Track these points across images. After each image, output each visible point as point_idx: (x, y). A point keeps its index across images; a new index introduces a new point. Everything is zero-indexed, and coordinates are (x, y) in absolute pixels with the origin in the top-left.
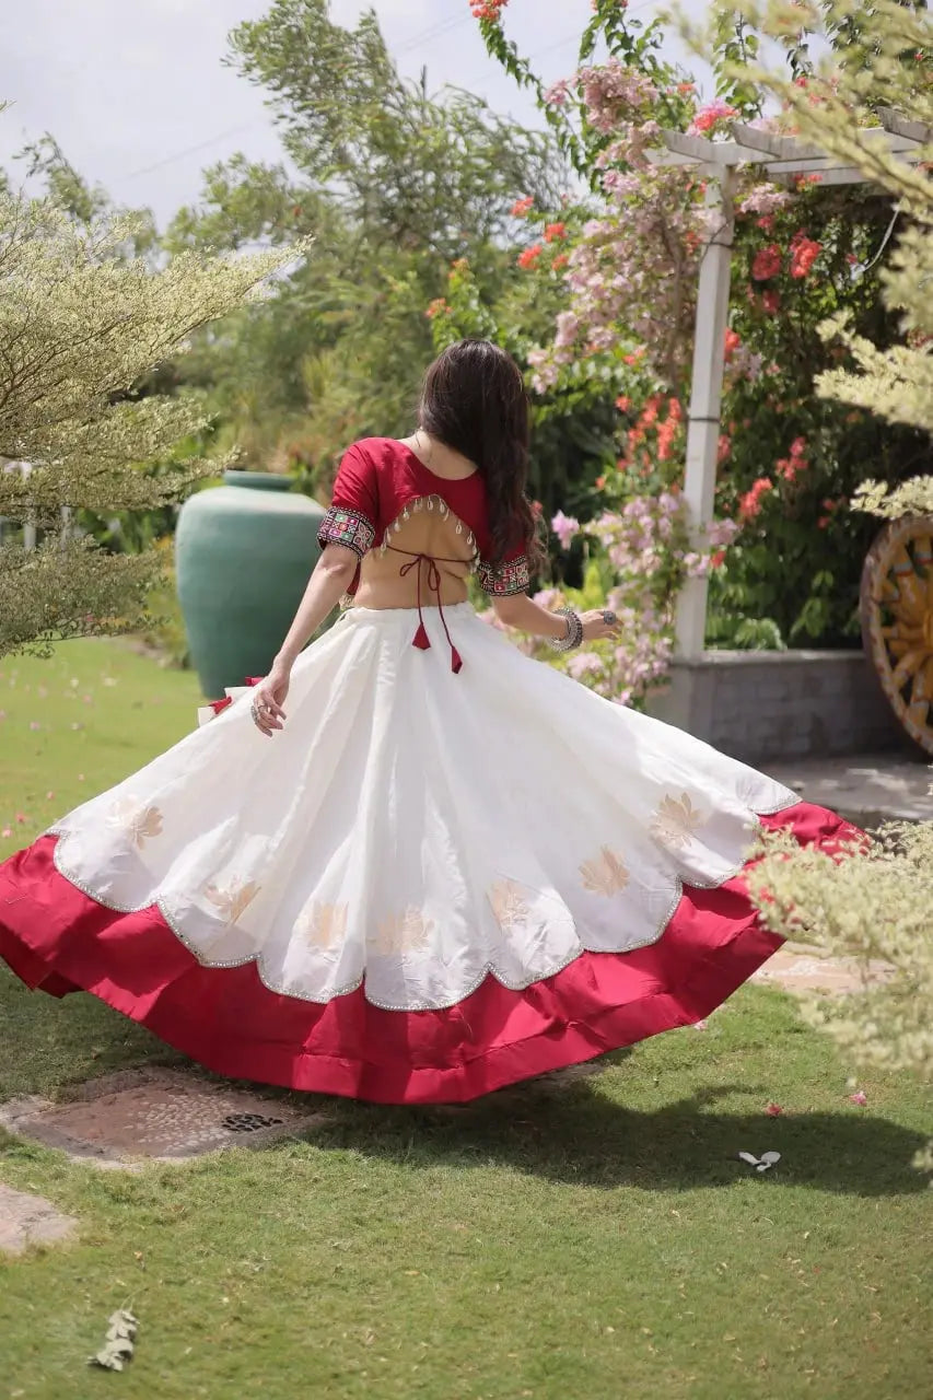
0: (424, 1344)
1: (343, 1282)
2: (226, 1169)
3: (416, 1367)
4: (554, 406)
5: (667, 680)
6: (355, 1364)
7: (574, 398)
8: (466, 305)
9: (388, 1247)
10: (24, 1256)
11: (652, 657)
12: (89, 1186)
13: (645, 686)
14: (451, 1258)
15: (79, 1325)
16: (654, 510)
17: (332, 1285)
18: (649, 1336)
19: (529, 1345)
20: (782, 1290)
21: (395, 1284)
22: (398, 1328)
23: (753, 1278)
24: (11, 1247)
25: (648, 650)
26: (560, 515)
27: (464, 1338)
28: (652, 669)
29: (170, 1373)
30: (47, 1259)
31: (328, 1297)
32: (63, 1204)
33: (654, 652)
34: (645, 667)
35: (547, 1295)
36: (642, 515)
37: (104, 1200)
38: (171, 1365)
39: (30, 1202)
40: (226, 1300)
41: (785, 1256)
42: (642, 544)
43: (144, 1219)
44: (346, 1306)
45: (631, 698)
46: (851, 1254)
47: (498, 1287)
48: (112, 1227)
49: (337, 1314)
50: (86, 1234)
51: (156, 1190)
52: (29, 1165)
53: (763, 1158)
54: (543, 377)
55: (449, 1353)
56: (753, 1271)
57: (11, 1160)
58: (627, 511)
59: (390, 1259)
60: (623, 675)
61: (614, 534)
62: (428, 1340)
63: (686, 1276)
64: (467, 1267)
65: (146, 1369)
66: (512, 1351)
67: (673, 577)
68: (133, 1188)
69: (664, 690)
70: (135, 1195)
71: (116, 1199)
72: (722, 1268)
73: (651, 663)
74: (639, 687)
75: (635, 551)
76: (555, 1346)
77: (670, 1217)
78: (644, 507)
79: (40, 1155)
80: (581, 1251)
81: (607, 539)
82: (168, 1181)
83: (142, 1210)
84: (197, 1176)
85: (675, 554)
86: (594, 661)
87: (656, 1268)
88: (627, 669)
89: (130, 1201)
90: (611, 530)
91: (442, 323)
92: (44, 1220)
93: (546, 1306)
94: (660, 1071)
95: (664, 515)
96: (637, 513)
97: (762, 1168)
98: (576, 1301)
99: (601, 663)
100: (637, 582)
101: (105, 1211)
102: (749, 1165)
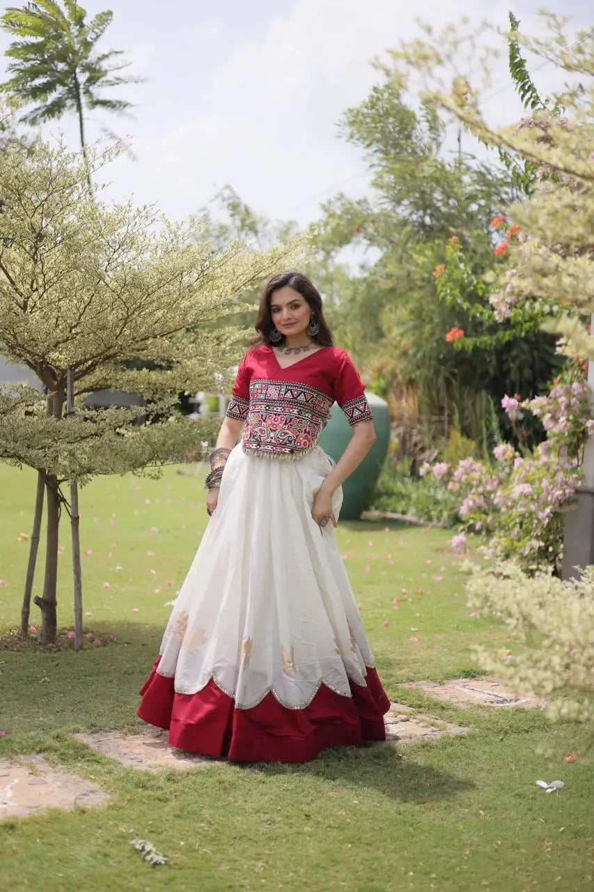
0: (291, 874)
1: (256, 839)
2: (209, 773)
3: (280, 886)
4: (514, 331)
6: (245, 882)
8: (457, 267)
9: (291, 821)
10: (72, 812)
11: (565, 486)
12: (123, 778)
13: (561, 505)
14: (329, 829)
15: (90, 850)
16: (568, 393)
17: (250, 840)
18: (434, 879)
19: (357, 879)
20: (532, 859)
21: (287, 841)
22: (279, 864)
23: (517, 851)
24: (67, 807)
25: (562, 481)
26: (506, 397)
27: (317, 873)
28: (565, 494)
29: (134, 879)
30: (85, 815)
31: (246, 844)
32: (105, 787)
33: (566, 483)
34: (560, 492)
35: (380, 853)
36: (560, 396)
37: (129, 786)
38: (136, 875)
39: (89, 785)
40: (182, 843)
41: (543, 841)
42: (559, 414)
43: (149, 796)
44: (252, 851)
45: (551, 512)
46: (587, 843)
47: (350, 846)
48: (129, 801)
49: (245, 855)
50: (111, 803)
51: (161, 783)
52: (95, 766)
53: (552, 785)
54: (500, 313)
55: (304, 880)
56: (518, 847)
57: (87, 764)
58: (552, 394)
59: (291, 827)
60: (547, 498)
61: (541, 408)
62: (295, 872)
63: (473, 848)
64: (334, 834)
65: (120, 876)
66: (344, 881)
67: (581, 435)
68: (149, 780)
69: (574, 507)
70: (149, 784)
71: (137, 786)
72: (496, 843)
73: (564, 490)
74: (557, 505)
75: (554, 419)
76: (372, 880)
77: (477, 815)
78: (562, 391)
79: (103, 761)
80: (411, 830)
81: (536, 412)
82: (171, 778)
83: (150, 792)
84: (190, 777)
85: (580, 420)
86: (527, 488)
87: (456, 841)
88: (549, 494)
89: (144, 787)
90: (538, 406)
91: (443, 280)
92: (92, 795)
93: (376, 858)
94: (506, 732)
95: (574, 396)
96: (558, 395)
97: (549, 791)
98: (396, 857)
99: (531, 490)
100: (556, 438)
101: (128, 791)
102: (542, 788)
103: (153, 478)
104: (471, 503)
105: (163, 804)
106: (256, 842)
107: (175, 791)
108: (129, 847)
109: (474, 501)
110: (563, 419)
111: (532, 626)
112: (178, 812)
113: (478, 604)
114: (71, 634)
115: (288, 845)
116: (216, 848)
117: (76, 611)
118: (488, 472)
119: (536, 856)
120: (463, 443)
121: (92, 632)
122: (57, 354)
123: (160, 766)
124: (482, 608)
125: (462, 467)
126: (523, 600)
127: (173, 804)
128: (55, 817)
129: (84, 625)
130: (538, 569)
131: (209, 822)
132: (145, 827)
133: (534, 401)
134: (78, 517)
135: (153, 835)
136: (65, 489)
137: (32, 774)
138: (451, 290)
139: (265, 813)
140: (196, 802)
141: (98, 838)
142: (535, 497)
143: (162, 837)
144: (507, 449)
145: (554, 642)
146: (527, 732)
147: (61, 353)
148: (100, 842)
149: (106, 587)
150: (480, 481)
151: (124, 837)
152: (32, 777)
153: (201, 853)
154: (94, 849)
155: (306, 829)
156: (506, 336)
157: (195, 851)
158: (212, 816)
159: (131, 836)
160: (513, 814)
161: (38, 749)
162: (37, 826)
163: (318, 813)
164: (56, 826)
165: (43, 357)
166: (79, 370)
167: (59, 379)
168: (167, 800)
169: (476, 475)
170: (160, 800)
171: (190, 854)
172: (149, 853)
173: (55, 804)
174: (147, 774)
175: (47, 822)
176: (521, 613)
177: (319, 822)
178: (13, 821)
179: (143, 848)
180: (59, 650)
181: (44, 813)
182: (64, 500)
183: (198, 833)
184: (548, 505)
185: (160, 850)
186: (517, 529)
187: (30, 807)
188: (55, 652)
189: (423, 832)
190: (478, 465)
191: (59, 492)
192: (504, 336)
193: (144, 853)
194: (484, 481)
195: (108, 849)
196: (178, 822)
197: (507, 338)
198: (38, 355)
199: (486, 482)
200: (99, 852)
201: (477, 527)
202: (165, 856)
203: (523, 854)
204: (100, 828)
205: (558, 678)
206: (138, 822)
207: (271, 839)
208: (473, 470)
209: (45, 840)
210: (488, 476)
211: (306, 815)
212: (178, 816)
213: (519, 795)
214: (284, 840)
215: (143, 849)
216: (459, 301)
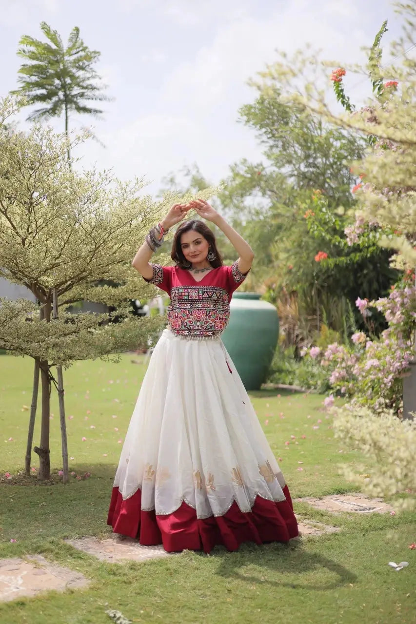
1: (193, 607)
2: (160, 564)
4: (362, 253)
5: (409, 370)
7: (371, 249)
8: (321, 211)
9: (218, 594)
10: (64, 593)
11: (402, 360)
12: (99, 568)
13: (399, 373)
14: (244, 599)
15: (77, 618)
16: (402, 295)
17: (189, 608)
20: (388, 616)
21: (216, 608)
22: (210, 623)
23: (377, 610)
24: (61, 590)
25: (400, 356)
26: (359, 299)
28: (402, 365)
30: (74, 594)
31: (187, 612)
32: (87, 574)
33: (403, 358)
34: (399, 364)
35: (281, 614)
36: (396, 297)
37: (104, 574)
39: (76, 574)
40: (142, 612)
41: (395, 603)
42: (396, 310)
43: (118, 581)
44: (192, 615)
45: (393, 378)
47: (259, 610)
48: (104, 584)
49: (187, 618)
50: (92, 586)
51: (126, 571)
52: (80, 561)
53: (400, 565)
54: (351, 240)
56: (378, 608)
57: (74, 560)
58: (391, 296)
59: (217, 599)
60: (390, 368)
61: (383, 306)
63: (346, 609)
64: (248, 602)
67: (412, 324)
68: (117, 569)
69: (408, 374)
70: (117, 572)
71: (110, 574)
72: (362, 606)
73: (401, 362)
74: (397, 373)
75: (393, 313)
77: (348, 587)
78: (397, 294)
79: (85, 557)
80: (302, 598)
81: (380, 309)
82: (133, 567)
83: (119, 578)
84: (146, 566)
85: (411, 313)
86: (375, 362)
87: (334, 605)
88: (391, 365)
89: (115, 574)
90: (381, 304)
91: (311, 220)
92: (78, 581)
93: (278, 618)
94: (367, 530)
95: (406, 297)
96: (395, 296)
97: (398, 569)
98: (292, 617)
99: (378, 363)
100: (395, 327)
101: (103, 578)
102: (393, 567)
103: (114, 362)
104: (337, 375)
105: (127, 585)
106: (194, 610)
107: (136, 577)
108: (105, 615)
109: (339, 373)
110: (398, 313)
111: (380, 449)
112: (138, 591)
113: (342, 435)
114: (60, 473)
115: (216, 611)
116: (166, 614)
117: (63, 456)
118: (349, 352)
119: (390, 613)
120: (330, 334)
121: (75, 471)
122: (46, 278)
123: (125, 559)
124: (345, 438)
125: (330, 349)
126: (373, 431)
127: (135, 585)
128: (52, 596)
129: (70, 466)
130: (383, 412)
131: (161, 597)
132: (115, 601)
133: (378, 302)
134: (63, 391)
135: (121, 607)
136: (53, 371)
137: (35, 567)
138: (317, 227)
139: (199, 590)
140: (151, 584)
141: (83, 609)
142: (382, 368)
143: (127, 608)
144: (361, 335)
145: (395, 460)
146: (381, 529)
147: (49, 276)
148: (84, 612)
149: (84, 440)
150: (343, 359)
151: (101, 609)
152: (36, 570)
153: (155, 618)
154: (80, 617)
155: (228, 600)
156: (357, 257)
157: (150, 616)
158: (163, 593)
159: (107, 607)
160: (373, 586)
161: (39, 551)
162: (40, 603)
163: (237, 588)
164: (53, 602)
165: (36, 280)
166: (61, 288)
167: (47, 295)
168: (130, 583)
169: (340, 355)
170: (126, 583)
171: (147, 619)
172: (119, 619)
173: (52, 587)
174: (116, 565)
175: (48, 600)
176: (372, 439)
177: (237, 595)
178: (23, 599)
179: (115, 615)
180: (53, 484)
181: (45, 594)
182: (53, 379)
183: (153, 604)
184: (390, 373)
185: (126, 617)
186: (370, 391)
187: (35, 590)
188: (50, 486)
189: (310, 600)
190: (341, 347)
191: (49, 373)
192: (355, 257)
193: (115, 619)
194: (345, 358)
195: (90, 617)
196: (139, 597)
197: (357, 258)
198: (33, 278)
199: (347, 359)
200: (84, 620)
201: (342, 391)
202: (130, 621)
203: (381, 612)
204: (84, 603)
205: (400, 484)
206: (111, 599)
207: (204, 607)
208: (338, 351)
209: (45, 612)
210: (349, 355)
211: (228, 590)
212: (139, 594)
213: (377, 573)
214: (213, 608)
215: (115, 617)
216: (323, 234)
